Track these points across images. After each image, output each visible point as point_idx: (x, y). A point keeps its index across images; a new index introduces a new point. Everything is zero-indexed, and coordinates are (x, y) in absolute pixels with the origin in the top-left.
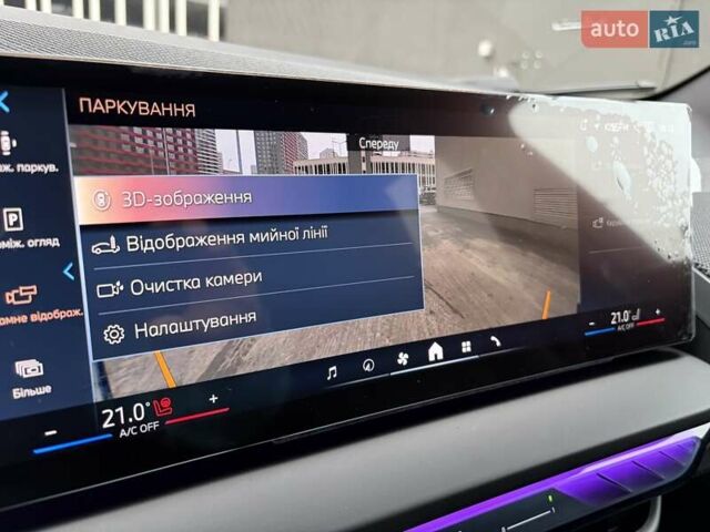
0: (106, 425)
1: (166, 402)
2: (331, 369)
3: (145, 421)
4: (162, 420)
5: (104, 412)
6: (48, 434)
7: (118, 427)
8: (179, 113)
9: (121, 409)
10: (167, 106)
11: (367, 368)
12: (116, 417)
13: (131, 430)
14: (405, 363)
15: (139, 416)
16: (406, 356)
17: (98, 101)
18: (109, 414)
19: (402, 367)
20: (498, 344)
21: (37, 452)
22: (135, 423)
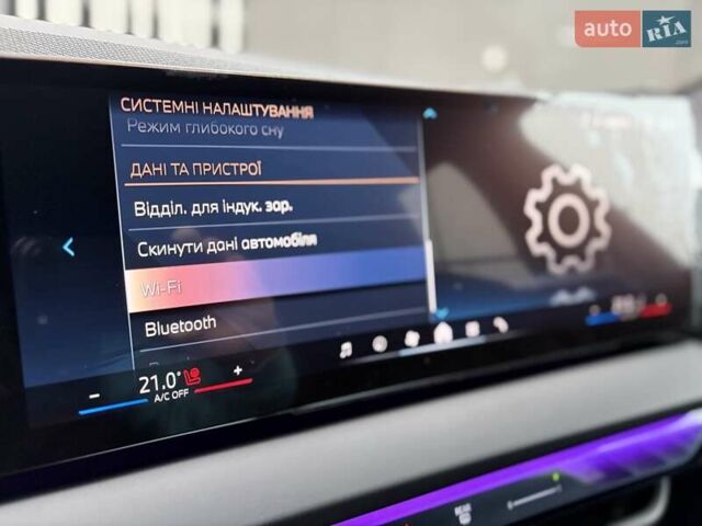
0: (142, 391)
1: (195, 372)
2: (345, 347)
3: (177, 388)
4: (192, 389)
5: (141, 379)
6: (92, 396)
7: (153, 393)
9: (155, 377)
13: (164, 395)
15: (171, 376)
16: (417, 335)
21: (82, 413)
22: (167, 389)
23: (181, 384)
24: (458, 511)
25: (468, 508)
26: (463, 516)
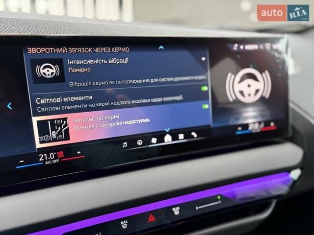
0: (41, 160)
1: (62, 153)
3: (54, 159)
4: (60, 159)
5: (40, 155)
6: (21, 162)
7: (45, 161)
9: (46, 155)
10: (60, 49)
11: (139, 144)
12: (44, 157)
13: (49, 162)
14: (155, 142)
15: (52, 155)
16: (156, 139)
19: (154, 144)
20: (195, 136)
21: (17, 167)
22: (51, 159)
23: (56, 157)
24: (174, 209)
25: (178, 208)
26: (176, 211)
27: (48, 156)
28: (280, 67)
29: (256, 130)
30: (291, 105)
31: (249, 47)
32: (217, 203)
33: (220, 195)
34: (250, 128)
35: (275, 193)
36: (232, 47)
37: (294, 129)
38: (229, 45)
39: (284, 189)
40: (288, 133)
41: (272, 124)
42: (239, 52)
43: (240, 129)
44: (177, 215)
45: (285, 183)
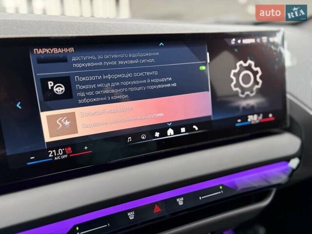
0: (50, 156)
1: (70, 149)
2: (129, 138)
3: (63, 155)
4: (69, 155)
5: (49, 151)
7: (54, 157)
8: (68, 51)
9: (54, 151)
10: (64, 49)
11: (143, 138)
12: (53, 153)
13: (58, 157)
14: (158, 136)
15: (60, 151)
16: (159, 133)
17: (40, 50)
18: (50, 152)
19: (157, 137)
20: (197, 129)
21: (28, 164)
22: (59, 155)
23: (64, 153)
24: (178, 200)
25: (182, 199)
26: (180, 202)
27: (57, 152)
28: (277, 60)
29: (255, 121)
30: (288, 96)
31: (246, 41)
32: (220, 192)
33: (222, 185)
34: (249, 120)
35: (274, 182)
36: (231, 42)
37: (292, 119)
38: (227, 40)
39: (283, 178)
40: (286, 124)
41: (271, 115)
42: (237, 46)
43: (239, 121)
44: (181, 205)
45: (284, 172)
